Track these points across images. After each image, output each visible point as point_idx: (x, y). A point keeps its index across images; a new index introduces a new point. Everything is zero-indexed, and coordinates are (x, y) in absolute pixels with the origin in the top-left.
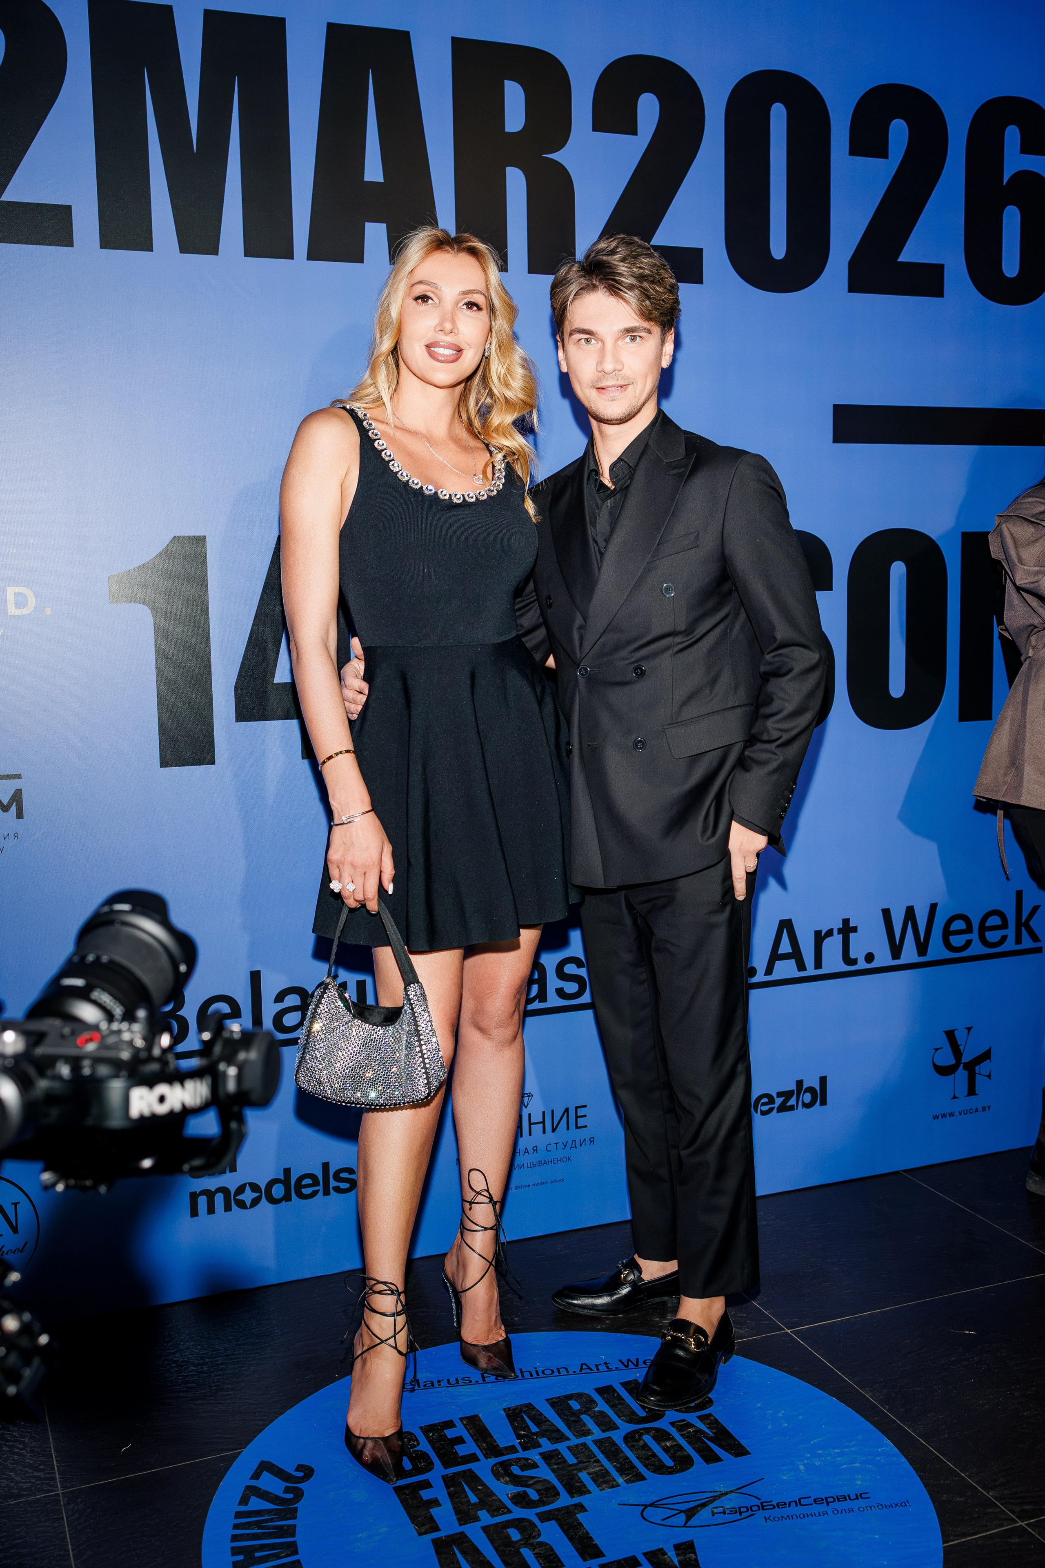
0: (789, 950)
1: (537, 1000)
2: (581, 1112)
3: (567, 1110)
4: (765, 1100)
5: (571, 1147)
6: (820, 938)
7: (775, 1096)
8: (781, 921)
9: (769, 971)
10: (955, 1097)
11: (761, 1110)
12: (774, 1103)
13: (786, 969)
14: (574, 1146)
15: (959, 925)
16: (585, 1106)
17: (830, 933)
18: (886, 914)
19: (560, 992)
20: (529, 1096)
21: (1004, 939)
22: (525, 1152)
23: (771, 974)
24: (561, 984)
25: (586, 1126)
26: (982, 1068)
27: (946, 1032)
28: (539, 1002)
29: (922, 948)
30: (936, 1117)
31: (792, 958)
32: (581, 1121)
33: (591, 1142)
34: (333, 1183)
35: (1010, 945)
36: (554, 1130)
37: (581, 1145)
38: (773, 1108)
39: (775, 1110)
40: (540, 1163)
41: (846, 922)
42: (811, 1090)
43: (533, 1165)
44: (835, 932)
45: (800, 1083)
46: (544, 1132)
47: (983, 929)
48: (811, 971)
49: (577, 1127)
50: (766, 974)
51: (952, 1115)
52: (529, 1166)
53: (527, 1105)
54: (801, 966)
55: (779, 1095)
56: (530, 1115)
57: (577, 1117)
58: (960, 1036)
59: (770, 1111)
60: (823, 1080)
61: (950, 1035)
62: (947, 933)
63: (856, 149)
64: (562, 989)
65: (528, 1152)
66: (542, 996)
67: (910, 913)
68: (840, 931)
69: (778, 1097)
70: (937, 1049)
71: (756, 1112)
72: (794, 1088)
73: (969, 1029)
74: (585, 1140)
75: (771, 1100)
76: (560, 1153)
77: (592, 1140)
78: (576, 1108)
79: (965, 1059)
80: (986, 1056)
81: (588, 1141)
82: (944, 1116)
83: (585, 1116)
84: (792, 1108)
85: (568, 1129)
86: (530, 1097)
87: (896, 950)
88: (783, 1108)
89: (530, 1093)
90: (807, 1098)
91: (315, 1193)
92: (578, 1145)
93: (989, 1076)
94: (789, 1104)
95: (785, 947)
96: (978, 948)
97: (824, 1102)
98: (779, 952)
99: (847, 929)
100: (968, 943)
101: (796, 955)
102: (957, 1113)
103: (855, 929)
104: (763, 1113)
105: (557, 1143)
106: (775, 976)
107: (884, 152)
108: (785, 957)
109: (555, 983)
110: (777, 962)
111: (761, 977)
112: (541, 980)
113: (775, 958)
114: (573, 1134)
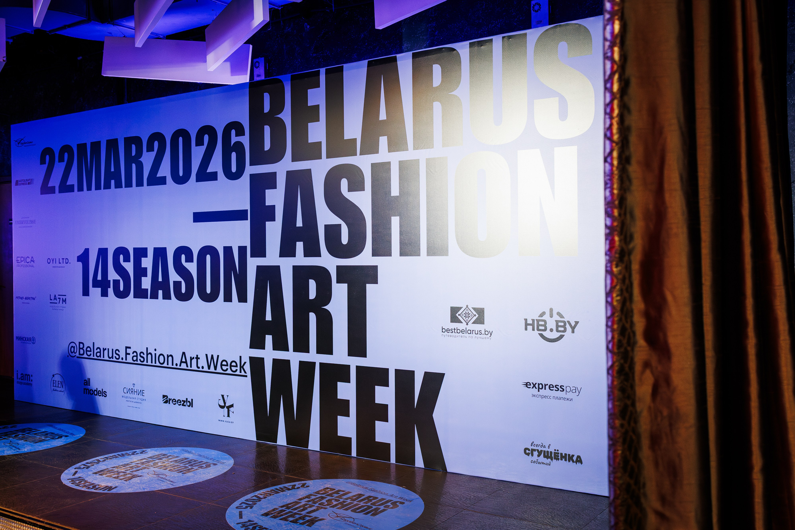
2: (143, 392)
4: (179, 401)
6: (192, 359)
8: (183, 352)
10: (224, 416)
11: (178, 404)
13: (184, 366)
15: (224, 363)
17: (193, 358)
18: (207, 355)
19: (140, 360)
20: (134, 385)
21: (236, 370)
26: (231, 409)
27: (222, 395)
29: (215, 368)
30: (219, 420)
34: (103, 394)
35: (238, 373)
39: (181, 405)
41: (197, 356)
42: (189, 402)
44: (195, 358)
45: (187, 399)
47: (231, 366)
48: (189, 368)
51: (223, 421)
54: (187, 366)
55: (183, 401)
57: (143, 393)
58: (225, 397)
59: (180, 405)
60: (192, 400)
61: (223, 396)
62: (222, 365)
63: (197, 144)
66: (137, 360)
67: (212, 356)
68: (196, 358)
70: (219, 400)
72: (186, 400)
73: (228, 396)
76: (140, 401)
77: (146, 400)
79: (227, 405)
80: (232, 406)
82: (221, 421)
84: (185, 406)
87: (209, 368)
88: (183, 405)
90: (188, 404)
91: (100, 396)
93: (233, 412)
94: (184, 404)
95: (184, 360)
96: (229, 371)
97: (192, 407)
99: (197, 358)
100: (227, 369)
101: (186, 362)
102: (225, 421)
103: (199, 358)
106: (181, 367)
107: (203, 145)
108: (184, 362)
109: (139, 357)
110: (182, 363)
111: (178, 367)
112: (137, 356)
113: (181, 362)
114: (142, 397)
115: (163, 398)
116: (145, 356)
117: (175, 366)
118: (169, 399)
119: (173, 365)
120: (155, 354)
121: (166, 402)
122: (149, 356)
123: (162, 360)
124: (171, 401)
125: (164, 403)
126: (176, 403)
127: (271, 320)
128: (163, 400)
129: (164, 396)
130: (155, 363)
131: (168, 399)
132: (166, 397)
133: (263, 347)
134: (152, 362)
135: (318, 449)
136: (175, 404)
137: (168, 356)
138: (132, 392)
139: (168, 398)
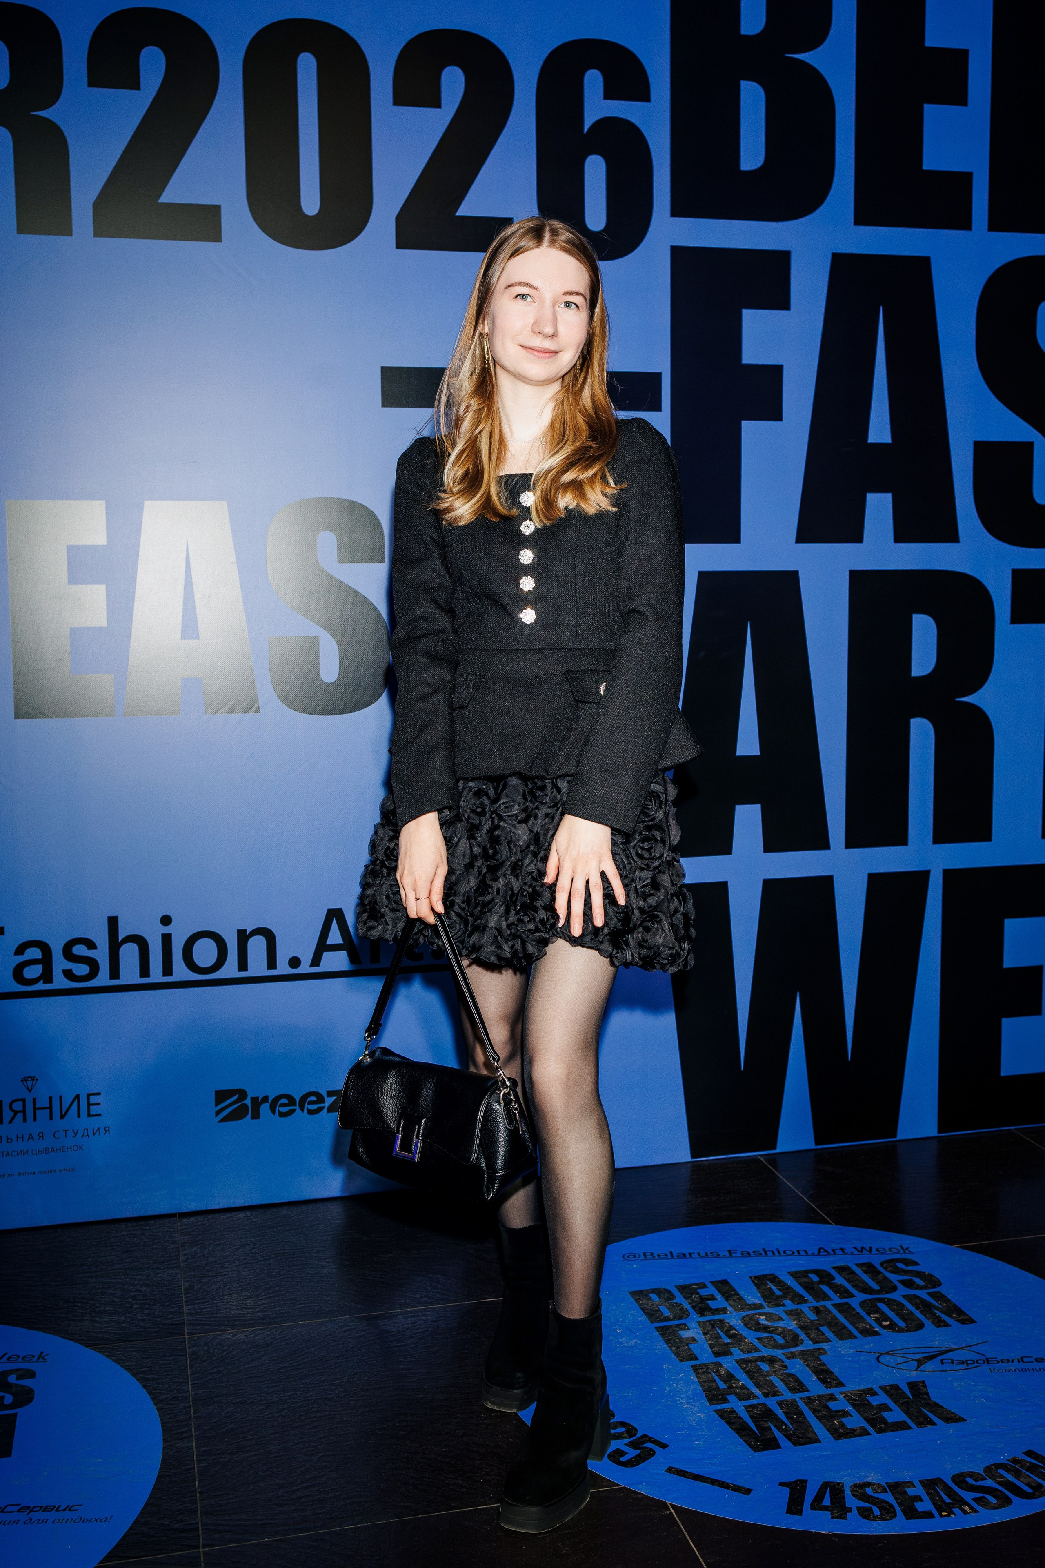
0: (340, 941)
1: (42, 981)
2: (93, 1099)
3: (77, 1097)
4: (314, 1098)
5: (83, 1136)
7: (325, 1095)
8: (329, 910)
9: (316, 961)
11: (308, 1109)
12: (323, 1102)
13: (335, 961)
14: (86, 1134)
16: (99, 1094)
19: (68, 974)
20: (33, 1080)
22: (29, 1138)
23: (318, 965)
24: (69, 965)
25: (100, 1115)
28: (44, 983)
31: (344, 950)
32: (94, 1110)
33: (106, 1131)
36: (62, 1117)
37: (94, 1134)
38: (323, 1107)
39: (325, 1110)
40: (47, 1150)
43: (39, 1152)
46: (51, 1118)
49: (89, 1115)
50: (311, 966)
52: (34, 1152)
53: (32, 1089)
54: (355, 961)
55: (330, 1094)
56: (34, 1100)
57: (89, 1105)
59: (320, 1110)
63: (401, 98)
64: (71, 971)
65: (32, 1138)
66: (47, 976)
69: (328, 1096)
71: (302, 1110)
74: (99, 1129)
75: (320, 1099)
76: (70, 1141)
77: (107, 1130)
78: (89, 1095)
81: (102, 1131)
83: (99, 1104)
85: (79, 1116)
86: (35, 1082)
89: (34, 1077)
92: (91, 1133)
95: (335, 938)
98: (328, 943)
101: (349, 946)
104: (310, 1112)
105: (66, 1131)
106: (323, 968)
107: (435, 102)
108: (335, 948)
109: (60, 963)
110: (326, 955)
111: (305, 968)
112: (46, 960)
113: (322, 947)
114: (85, 1122)
115: (216, 1105)
116: (102, 955)
117: (283, 968)
118: (254, 1100)
119: (272, 963)
120: (167, 939)
121: (237, 1115)
122: (129, 954)
123: (205, 953)
124: (265, 1108)
125: (224, 1120)
126: (297, 1107)
127: (756, 751)
128: (218, 1113)
129: (221, 1096)
130: (168, 969)
131: (248, 1102)
132: (236, 1097)
133: (725, 848)
134: (145, 970)
135: (930, 1128)
136: (292, 1112)
137: (243, 937)
138: (16, 1112)
139: (250, 1095)
